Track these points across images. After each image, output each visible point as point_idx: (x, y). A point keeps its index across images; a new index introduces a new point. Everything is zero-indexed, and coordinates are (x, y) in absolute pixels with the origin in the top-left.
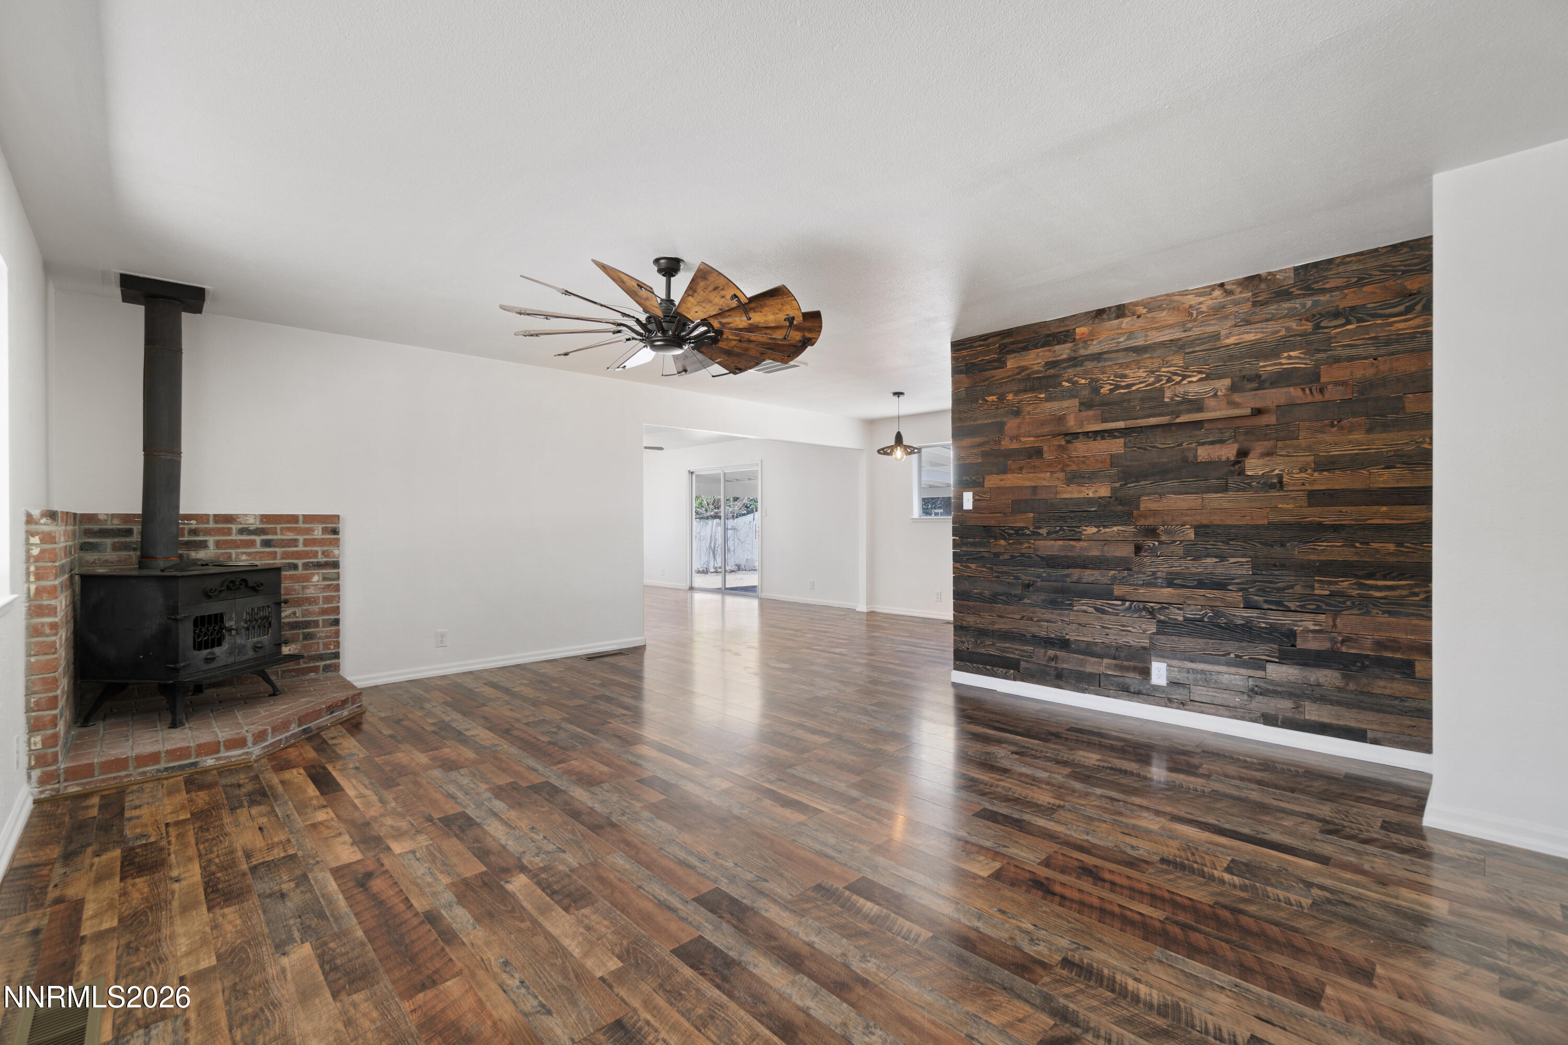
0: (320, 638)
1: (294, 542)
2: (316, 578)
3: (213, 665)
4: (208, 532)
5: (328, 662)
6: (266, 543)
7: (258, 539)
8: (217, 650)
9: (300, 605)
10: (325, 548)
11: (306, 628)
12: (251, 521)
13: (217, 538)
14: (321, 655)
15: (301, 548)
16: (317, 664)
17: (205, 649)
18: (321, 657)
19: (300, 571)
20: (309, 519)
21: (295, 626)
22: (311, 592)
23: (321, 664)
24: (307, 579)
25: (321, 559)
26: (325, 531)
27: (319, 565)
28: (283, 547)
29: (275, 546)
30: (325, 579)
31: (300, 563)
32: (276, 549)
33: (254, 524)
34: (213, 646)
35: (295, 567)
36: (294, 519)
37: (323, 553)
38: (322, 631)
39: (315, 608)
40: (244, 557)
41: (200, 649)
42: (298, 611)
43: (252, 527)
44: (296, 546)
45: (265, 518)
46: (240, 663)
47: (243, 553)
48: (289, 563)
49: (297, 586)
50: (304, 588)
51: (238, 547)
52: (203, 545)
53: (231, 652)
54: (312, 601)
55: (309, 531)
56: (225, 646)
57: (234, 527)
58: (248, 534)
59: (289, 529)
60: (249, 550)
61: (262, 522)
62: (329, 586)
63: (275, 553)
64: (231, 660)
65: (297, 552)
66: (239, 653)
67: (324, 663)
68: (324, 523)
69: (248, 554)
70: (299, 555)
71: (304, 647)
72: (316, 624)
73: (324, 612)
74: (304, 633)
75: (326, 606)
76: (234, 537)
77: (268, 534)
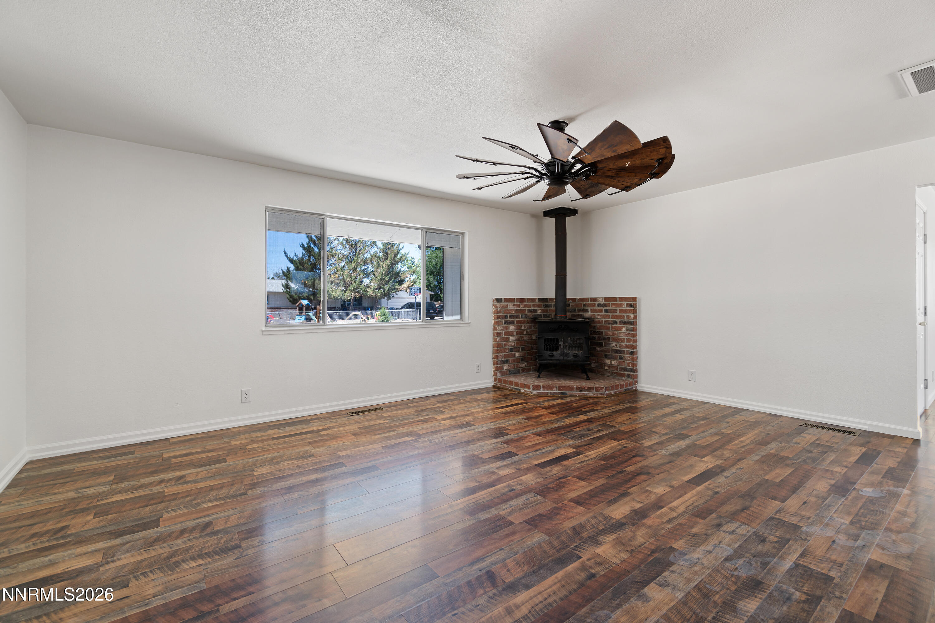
0: (625, 360)
1: (615, 311)
2: (624, 329)
3: (553, 358)
4: (589, 305)
5: (629, 373)
6: (606, 311)
7: (603, 309)
8: (554, 353)
9: (618, 342)
10: (628, 314)
11: (620, 353)
12: (601, 300)
13: (591, 308)
14: (626, 368)
15: (618, 314)
16: (625, 373)
17: (550, 351)
18: (626, 370)
19: (618, 325)
20: (621, 299)
21: (616, 351)
22: (622, 336)
23: (626, 373)
24: (620, 329)
25: (626, 320)
26: (627, 305)
27: (625, 323)
28: (612, 313)
29: (609, 313)
30: (627, 330)
31: (618, 320)
32: (609, 314)
33: (602, 301)
34: (553, 351)
35: (616, 323)
36: (615, 299)
37: (627, 316)
38: (627, 356)
39: (624, 344)
40: (599, 317)
41: (547, 350)
42: (617, 344)
43: (602, 303)
44: (616, 313)
45: (606, 299)
46: (566, 360)
47: (599, 315)
48: (614, 321)
49: (617, 332)
50: (620, 333)
51: (597, 312)
52: (587, 311)
53: (561, 355)
54: (622, 340)
55: (621, 305)
56: (559, 352)
57: (596, 303)
58: (601, 307)
59: (614, 304)
60: (601, 314)
61: (605, 301)
62: (629, 333)
63: (609, 315)
64: (561, 358)
65: (617, 315)
66: (565, 356)
67: (627, 373)
68: (627, 301)
69: (600, 315)
70: (617, 317)
71: (619, 362)
72: (623, 352)
73: (627, 347)
74: (619, 356)
75: (628, 344)
76: (596, 308)
77: (607, 307)
